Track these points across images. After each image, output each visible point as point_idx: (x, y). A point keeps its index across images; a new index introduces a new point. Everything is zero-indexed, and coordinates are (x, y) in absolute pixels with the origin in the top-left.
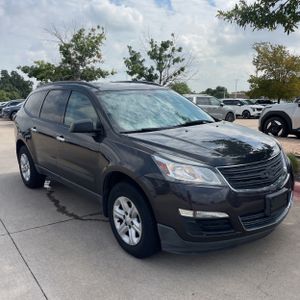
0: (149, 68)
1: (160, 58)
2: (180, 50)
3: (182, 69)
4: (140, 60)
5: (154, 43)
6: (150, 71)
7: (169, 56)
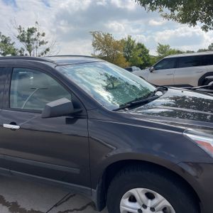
0: (20, 49)
1: (28, 41)
2: (43, 35)
3: (48, 50)
4: (11, 43)
5: (22, 30)
6: (20, 52)
7: (35, 39)
